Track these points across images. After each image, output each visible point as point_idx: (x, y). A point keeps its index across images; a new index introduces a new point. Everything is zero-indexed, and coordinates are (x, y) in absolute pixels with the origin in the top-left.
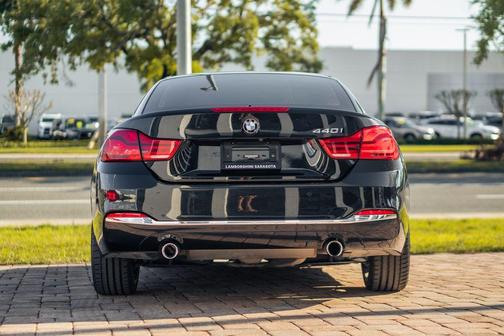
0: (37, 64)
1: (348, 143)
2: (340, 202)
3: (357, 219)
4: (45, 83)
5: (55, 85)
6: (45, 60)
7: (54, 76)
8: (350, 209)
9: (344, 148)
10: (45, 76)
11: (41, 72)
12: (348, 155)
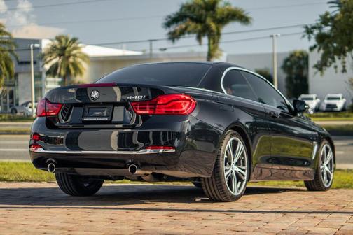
0: (330, 60)
1: (150, 105)
2: (135, 140)
3: (149, 151)
4: (336, 72)
5: (345, 74)
6: (336, 57)
7: (344, 67)
8: (142, 145)
9: (146, 108)
10: (336, 67)
11: (333, 65)
12: (148, 112)
